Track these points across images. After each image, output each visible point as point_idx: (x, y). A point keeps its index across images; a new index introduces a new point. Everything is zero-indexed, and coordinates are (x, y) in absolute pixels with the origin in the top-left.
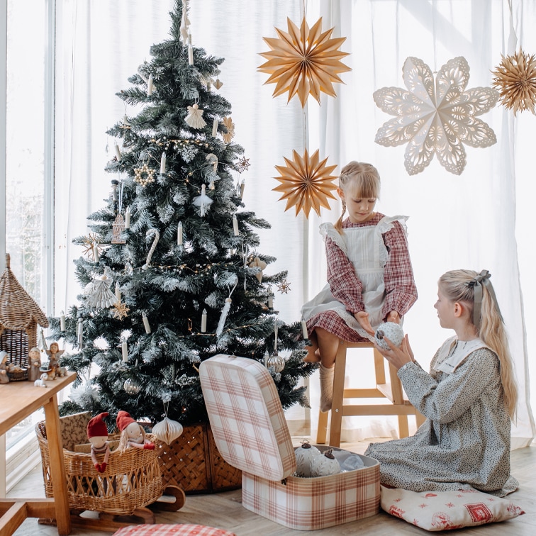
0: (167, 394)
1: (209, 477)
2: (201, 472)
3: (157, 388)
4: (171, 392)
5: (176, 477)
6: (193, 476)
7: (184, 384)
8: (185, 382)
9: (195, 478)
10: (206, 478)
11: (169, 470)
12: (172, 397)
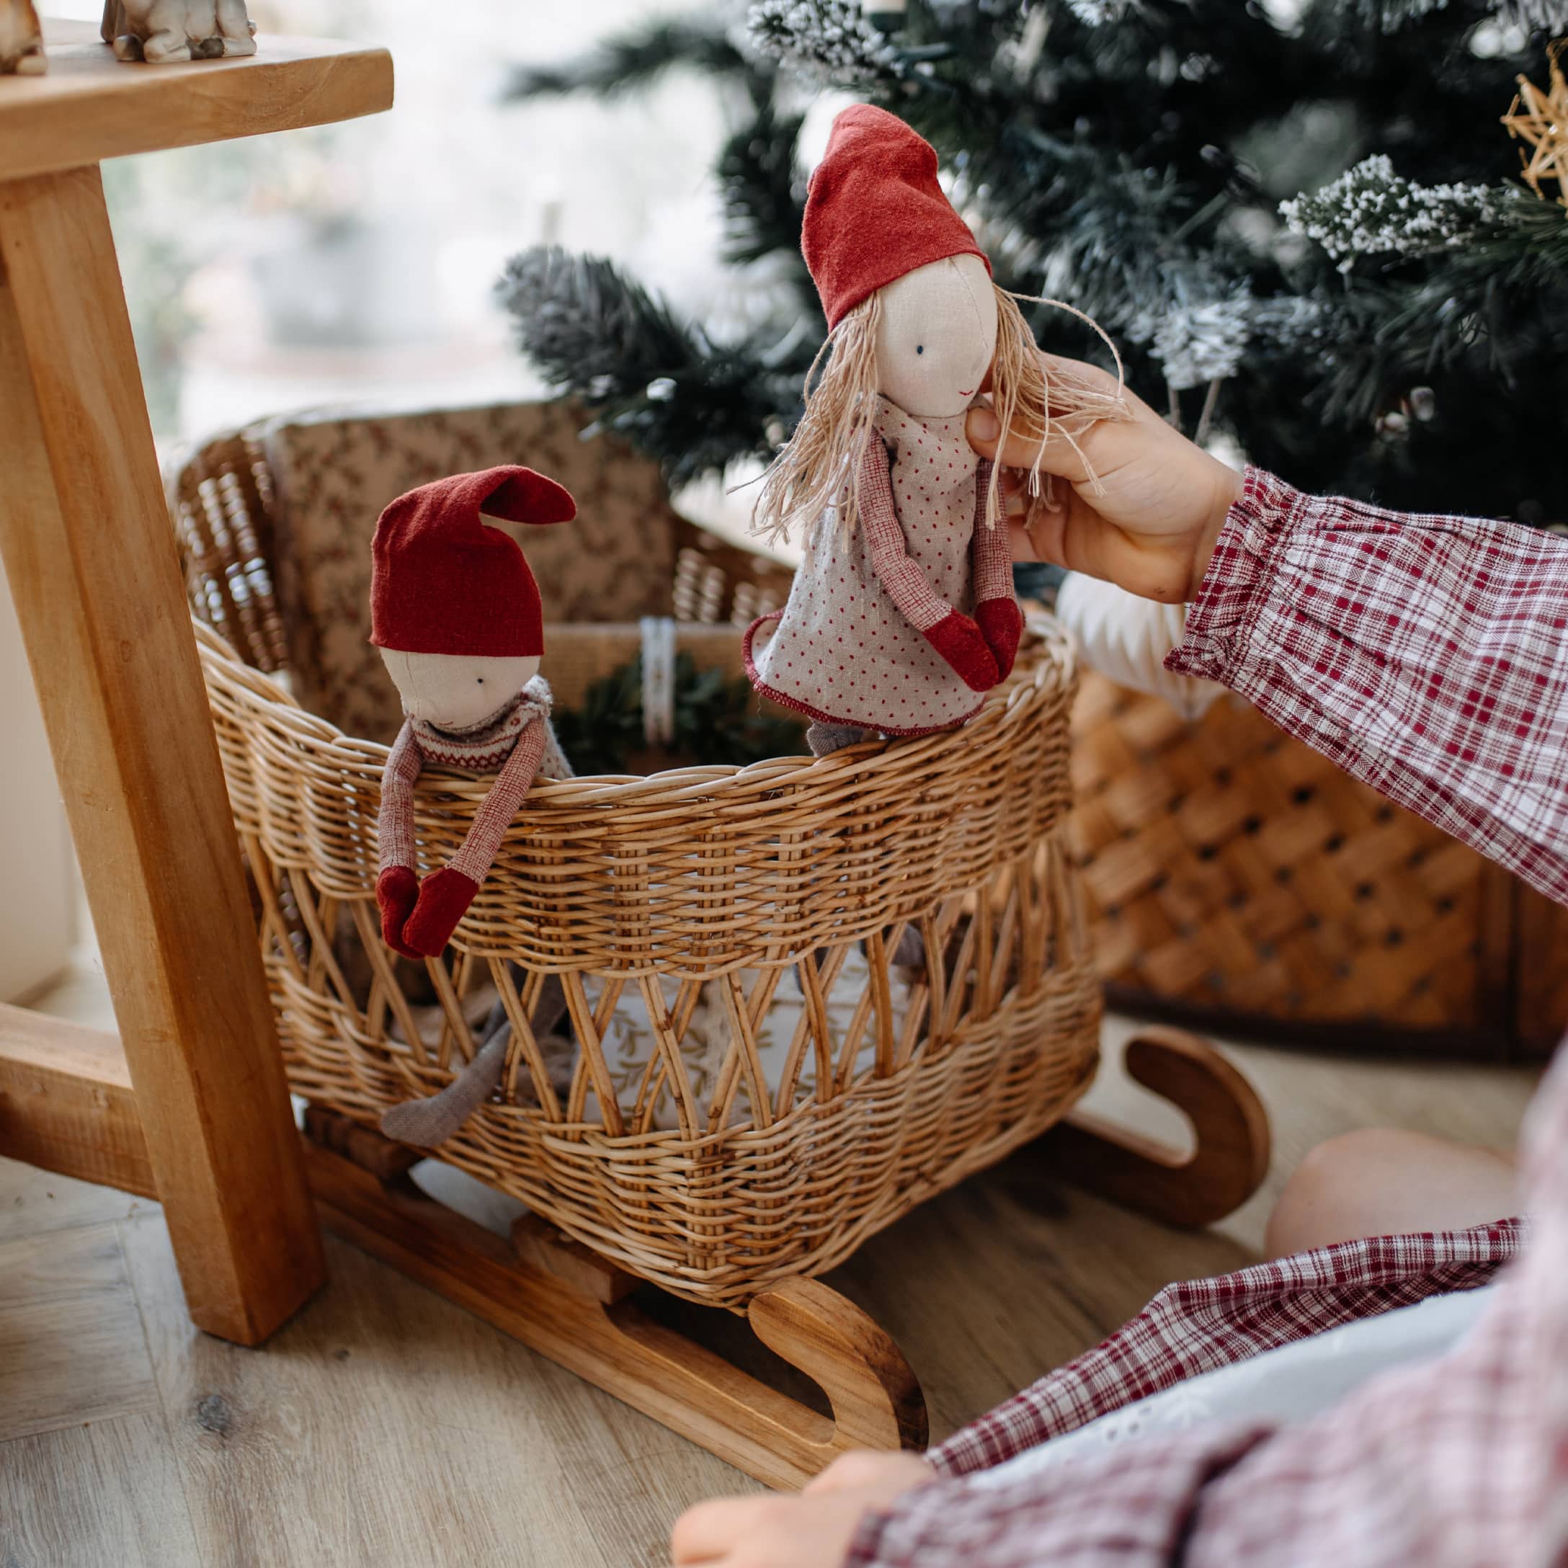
0: (1208, 314)
1: (1498, 943)
2: (1444, 904)
3: (1129, 257)
4: (1242, 301)
5: (1251, 912)
6: (1376, 918)
7: (1362, 241)
8: (1373, 221)
9: (1394, 937)
10: (1477, 950)
11: (1207, 852)
12: (1257, 341)
